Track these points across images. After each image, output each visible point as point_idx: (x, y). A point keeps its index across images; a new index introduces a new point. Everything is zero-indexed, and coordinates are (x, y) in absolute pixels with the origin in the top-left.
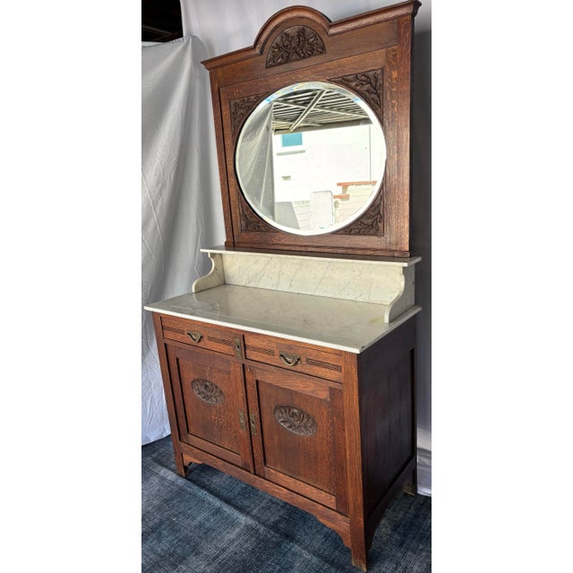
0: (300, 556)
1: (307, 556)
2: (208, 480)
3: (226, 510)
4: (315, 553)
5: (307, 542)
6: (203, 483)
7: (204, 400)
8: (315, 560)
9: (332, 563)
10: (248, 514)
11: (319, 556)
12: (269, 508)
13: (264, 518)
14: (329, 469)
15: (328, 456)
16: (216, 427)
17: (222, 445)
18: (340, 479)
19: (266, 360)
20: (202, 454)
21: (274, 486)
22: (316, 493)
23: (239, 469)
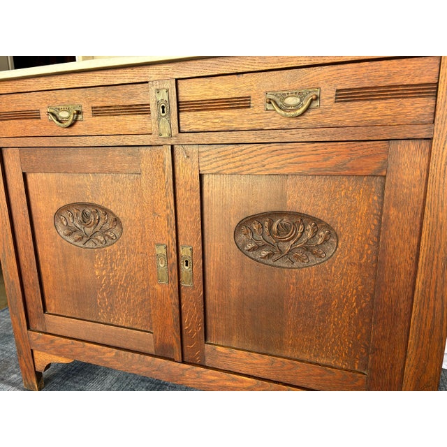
7: (81, 244)
14: (357, 325)
15: (358, 297)
16: (103, 291)
17: (115, 323)
18: (383, 337)
19: (229, 121)
20: (73, 343)
21: (225, 375)
22: (320, 375)
23: (150, 358)
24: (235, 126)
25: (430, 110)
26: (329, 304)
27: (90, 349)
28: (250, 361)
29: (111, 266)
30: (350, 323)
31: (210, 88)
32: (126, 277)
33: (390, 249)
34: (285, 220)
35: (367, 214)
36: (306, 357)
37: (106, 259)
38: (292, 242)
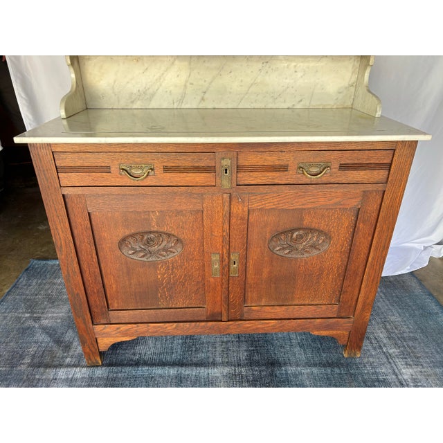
0: (301, 374)
1: (307, 371)
2: (134, 354)
3: (187, 372)
4: (308, 364)
5: (293, 359)
6: (131, 360)
7: (144, 259)
8: (315, 370)
9: (330, 365)
10: (214, 364)
11: (315, 365)
12: (228, 349)
13: (234, 360)
14: (336, 281)
15: (338, 268)
16: (164, 288)
17: (173, 306)
18: (349, 286)
19: (273, 179)
20: (138, 326)
21: (257, 322)
22: (314, 310)
23: (203, 324)
24: (276, 181)
25: (386, 176)
26: (322, 274)
27: (154, 327)
28: (273, 311)
29: (172, 270)
30: (332, 282)
31: (261, 158)
32: (185, 275)
33: (358, 244)
34: (301, 232)
35: (347, 227)
36: (307, 302)
37: (168, 267)
38: (304, 244)
